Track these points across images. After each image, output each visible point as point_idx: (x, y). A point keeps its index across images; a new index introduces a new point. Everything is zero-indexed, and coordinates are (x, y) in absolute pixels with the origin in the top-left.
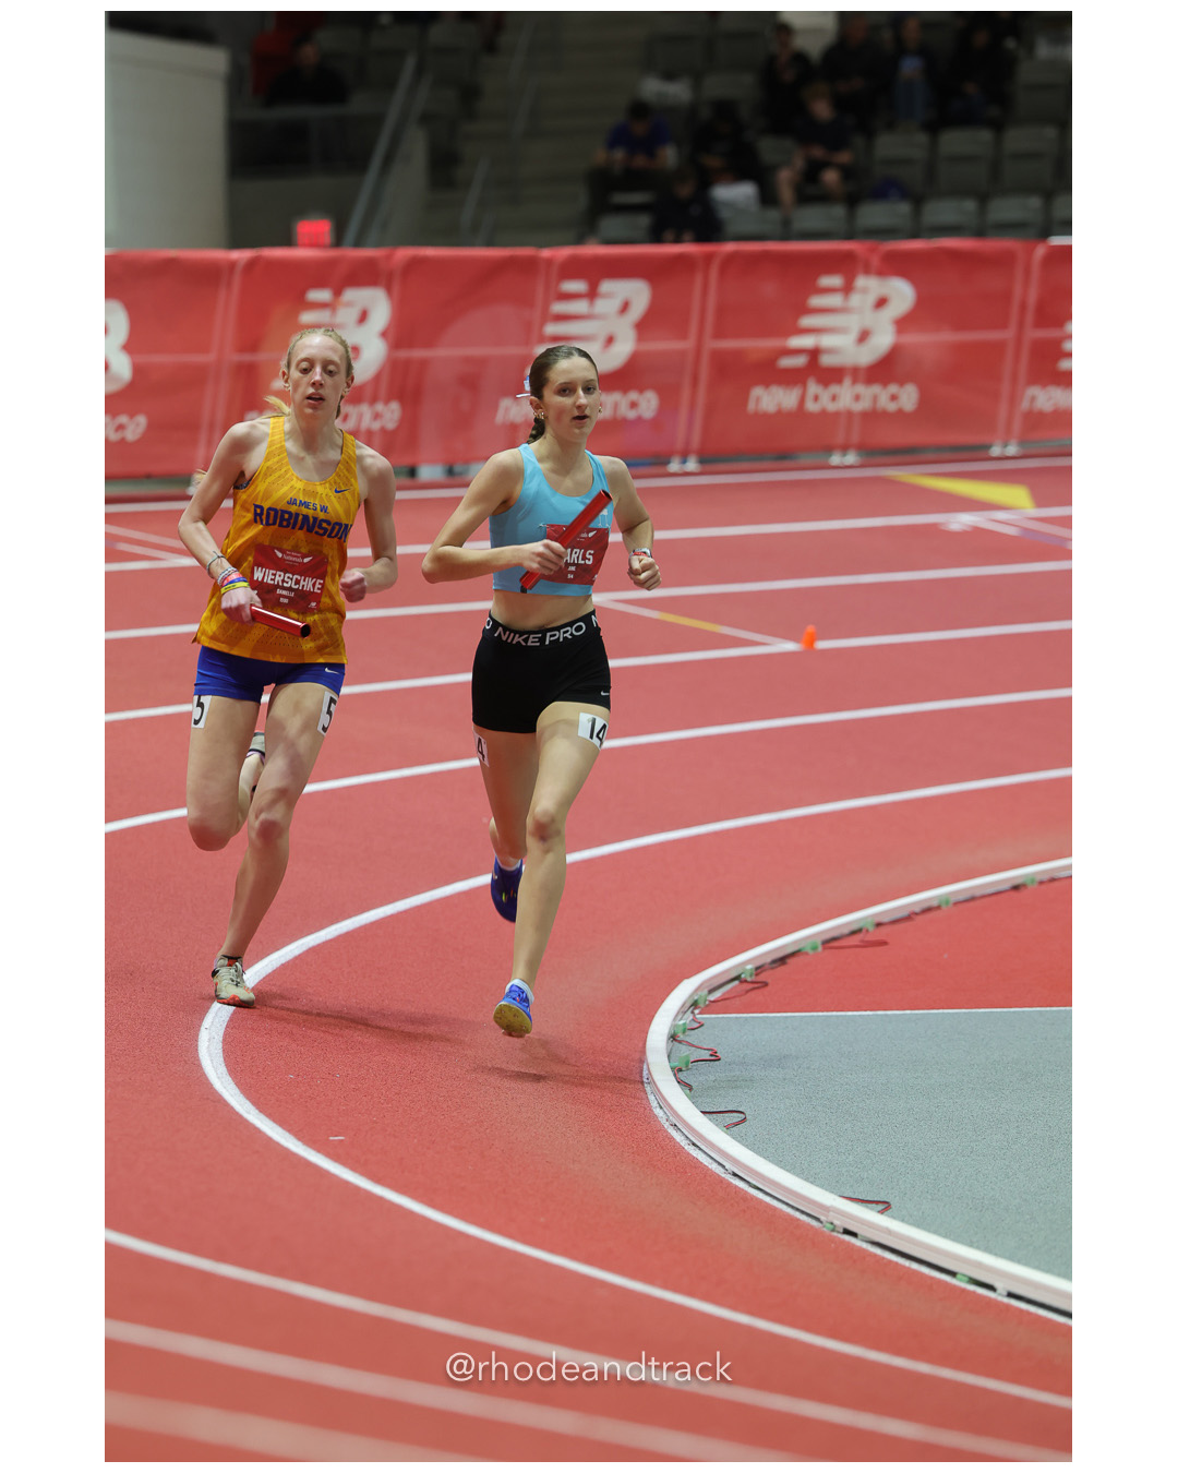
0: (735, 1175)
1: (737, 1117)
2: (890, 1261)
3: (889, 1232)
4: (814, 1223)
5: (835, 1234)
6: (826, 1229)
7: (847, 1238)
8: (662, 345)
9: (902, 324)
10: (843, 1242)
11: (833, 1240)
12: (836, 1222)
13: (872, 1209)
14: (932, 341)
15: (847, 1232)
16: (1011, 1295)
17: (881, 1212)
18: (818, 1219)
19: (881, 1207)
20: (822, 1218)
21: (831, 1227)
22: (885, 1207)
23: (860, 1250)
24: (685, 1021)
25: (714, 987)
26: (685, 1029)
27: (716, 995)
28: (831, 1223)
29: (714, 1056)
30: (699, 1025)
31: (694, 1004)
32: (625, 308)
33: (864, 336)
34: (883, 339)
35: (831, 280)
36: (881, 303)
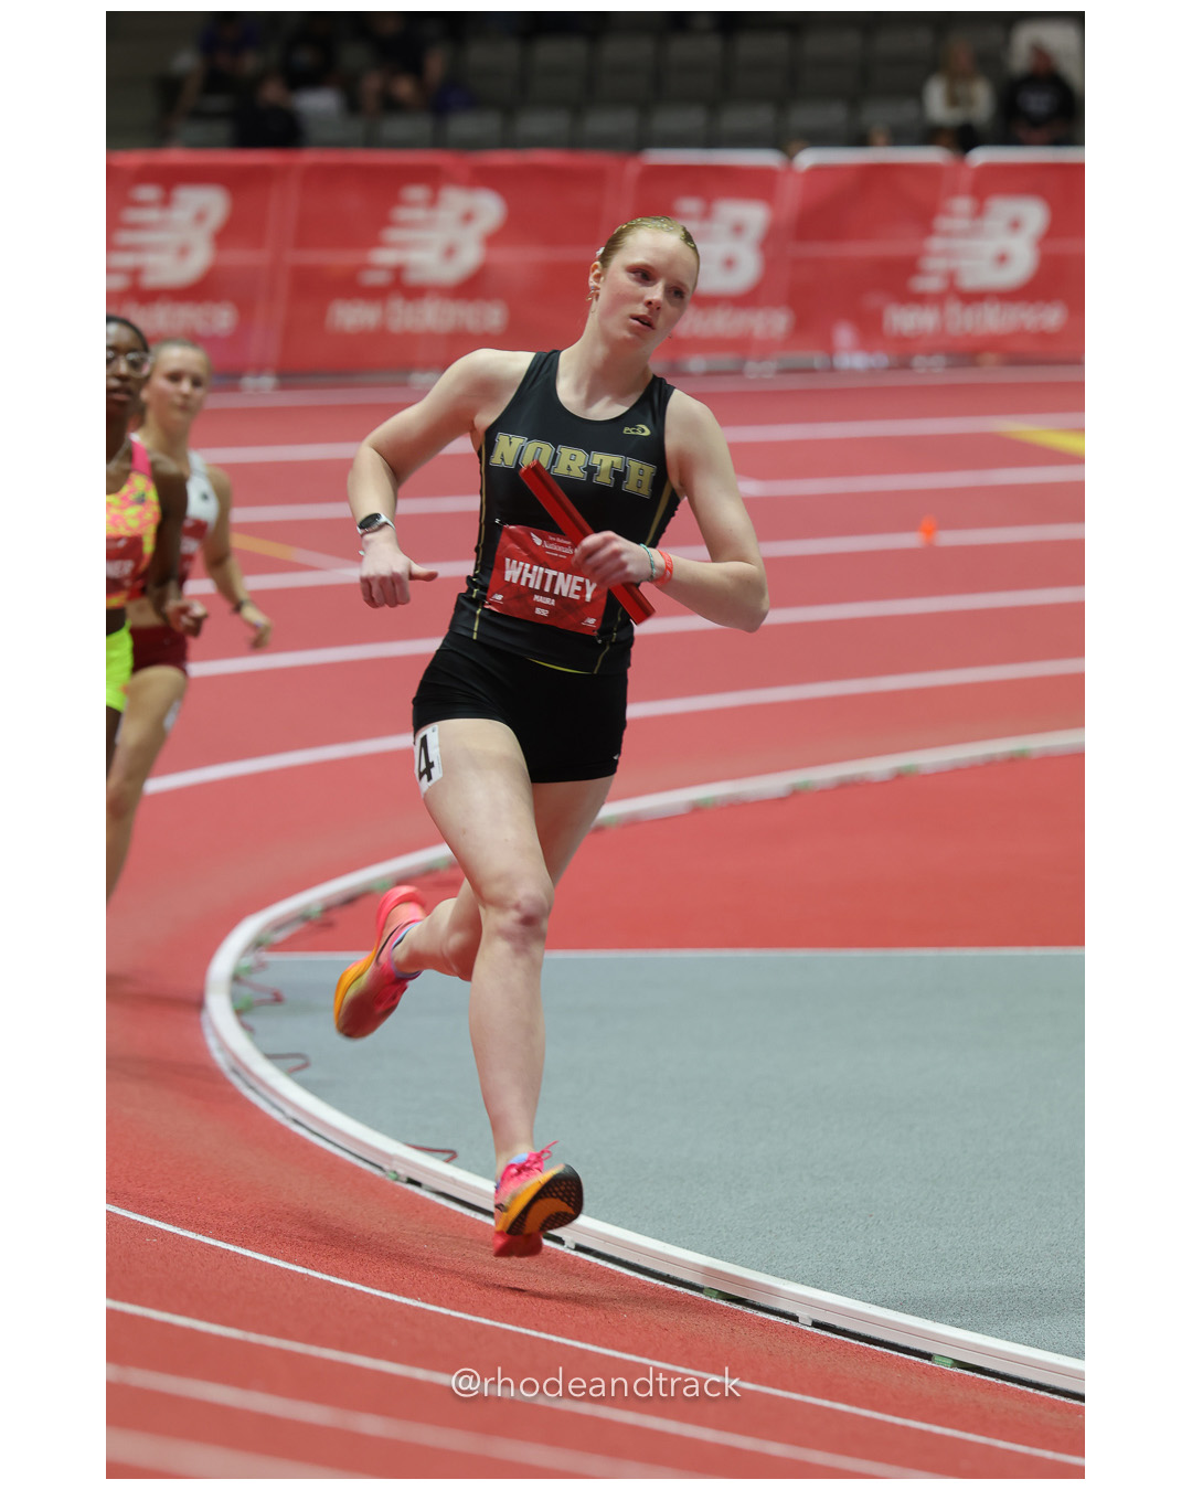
0: (296, 1122)
1: (299, 1062)
2: (456, 1212)
3: (454, 1181)
4: (377, 1172)
5: (398, 1184)
6: (389, 1178)
7: (411, 1187)
8: (240, 257)
9: (492, 240)
10: (407, 1191)
11: (395, 1189)
12: (400, 1171)
13: (437, 1158)
14: (522, 259)
15: (411, 1181)
16: (579, 1248)
17: (447, 1161)
18: (380, 1168)
19: (447, 1156)
20: (386, 1167)
21: (393, 1175)
22: (451, 1156)
23: (424, 1200)
24: (249, 961)
25: (278, 926)
26: (250, 970)
27: (280, 936)
28: (395, 1172)
29: (278, 999)
30: (262, 966)
31: (258, 944)
32: (200, 217)
33: (450, 252)
34: (470, 256)
35: (417, 193)
36: (468, 217)
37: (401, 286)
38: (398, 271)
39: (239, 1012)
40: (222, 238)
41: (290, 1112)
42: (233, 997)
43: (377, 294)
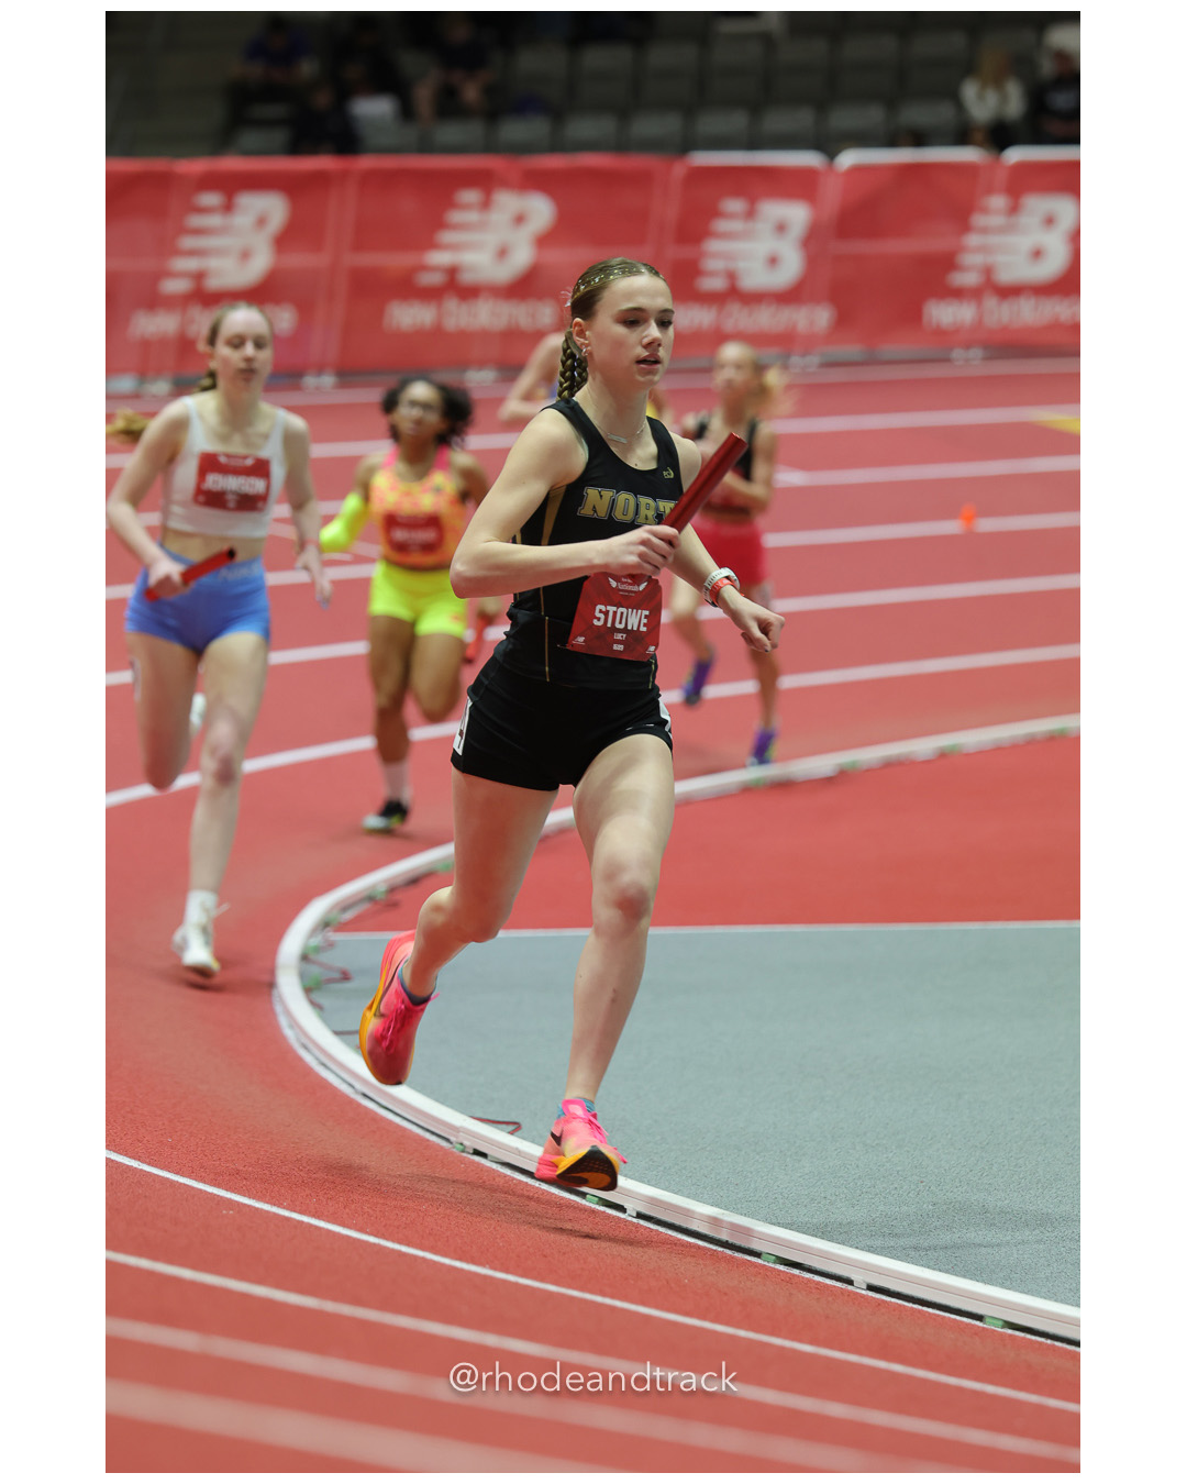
0: (365, 1095)
3: (519, 1152)
4: (444, 1144)
5: (464, 1155)
6: (456, 1150)
7: (477, 1159)
8: (300, 260)
9: (543, 241)
10: (473, 1162)
11: (462, 1161)
12: (466, 1143)
13: (503, 1130)
14: (572, 258)
15: (477, 1153)
16: (639, 1215)
17: (511, 1133)
18: (448, 1140)
19: (511, 1128)
20: (452, 1139)
21: (460, 1147)
22: (515, 1127)
23: (490, 1170)
24: (316, 941)
25: (345, 906)
26: (318, 949)
27: (349, 915)
28: (461, 1144)
29: (345, 976)
30: (331, 945)
31: (325, 924)
32: (261, 222)
33: (502, 253)
34: (522, 256)
35: (470, 196)
36: (520, 219)
37: (456, 287)
38: (452, 272)
39: (308, 990)
40: (283, 241)
41: (359, 1086)
42: (303, 976)
43: (432, 295)
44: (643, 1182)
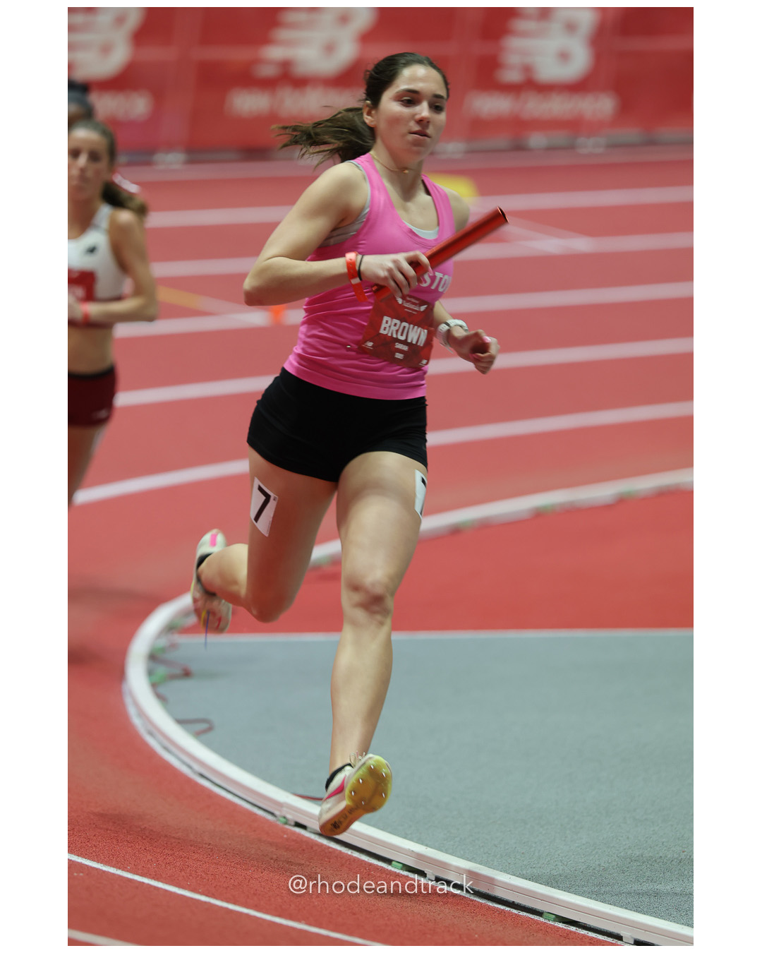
0: (202, 776)
1: (204, 726)
4: (269, 817)
5: (287, 827)
6: (280, 823)
7: (298, 830)
8: (155, 54)
9: (366, 38)
10: (294, 833)
11: (285, 831)
12: (289, 816)
15: (298, 825)
18: (272, 814)
20: (277, 813)
21: (283, 820)
23: (308, 841)
24: (163, 642)
25: (187, 612)
26: (163, 650)
28: (285, 817)
29: (187, 674)
30: (175, 646)
31: (171, 628)
32: (120, 20)
33: (330, 48)
34: (347, 51)
36: (344, 19)
37: (289, 77)
38: (286, 65)
39: (154, 686)
40: (139, 37)
41: (196, 767)
42: (150, 673)
43: (268, 84)
44: (441, 851)
